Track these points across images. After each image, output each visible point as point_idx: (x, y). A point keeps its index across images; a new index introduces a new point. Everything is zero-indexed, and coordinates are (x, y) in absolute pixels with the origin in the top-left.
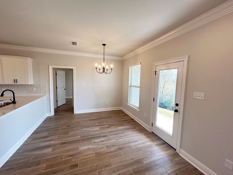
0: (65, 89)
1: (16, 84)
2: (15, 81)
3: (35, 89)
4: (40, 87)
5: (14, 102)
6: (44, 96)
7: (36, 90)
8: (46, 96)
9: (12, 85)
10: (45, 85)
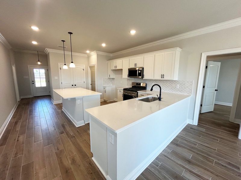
0: (216, 90)
1: (162, 79)
2: (163, 76)
3: (178, 86)
4: (184, 84)
5: (160, 99)
6: (188, 96)
7: (179, 88)
8: (190, 97)
9: (159, 80)
10: (191, 82)
